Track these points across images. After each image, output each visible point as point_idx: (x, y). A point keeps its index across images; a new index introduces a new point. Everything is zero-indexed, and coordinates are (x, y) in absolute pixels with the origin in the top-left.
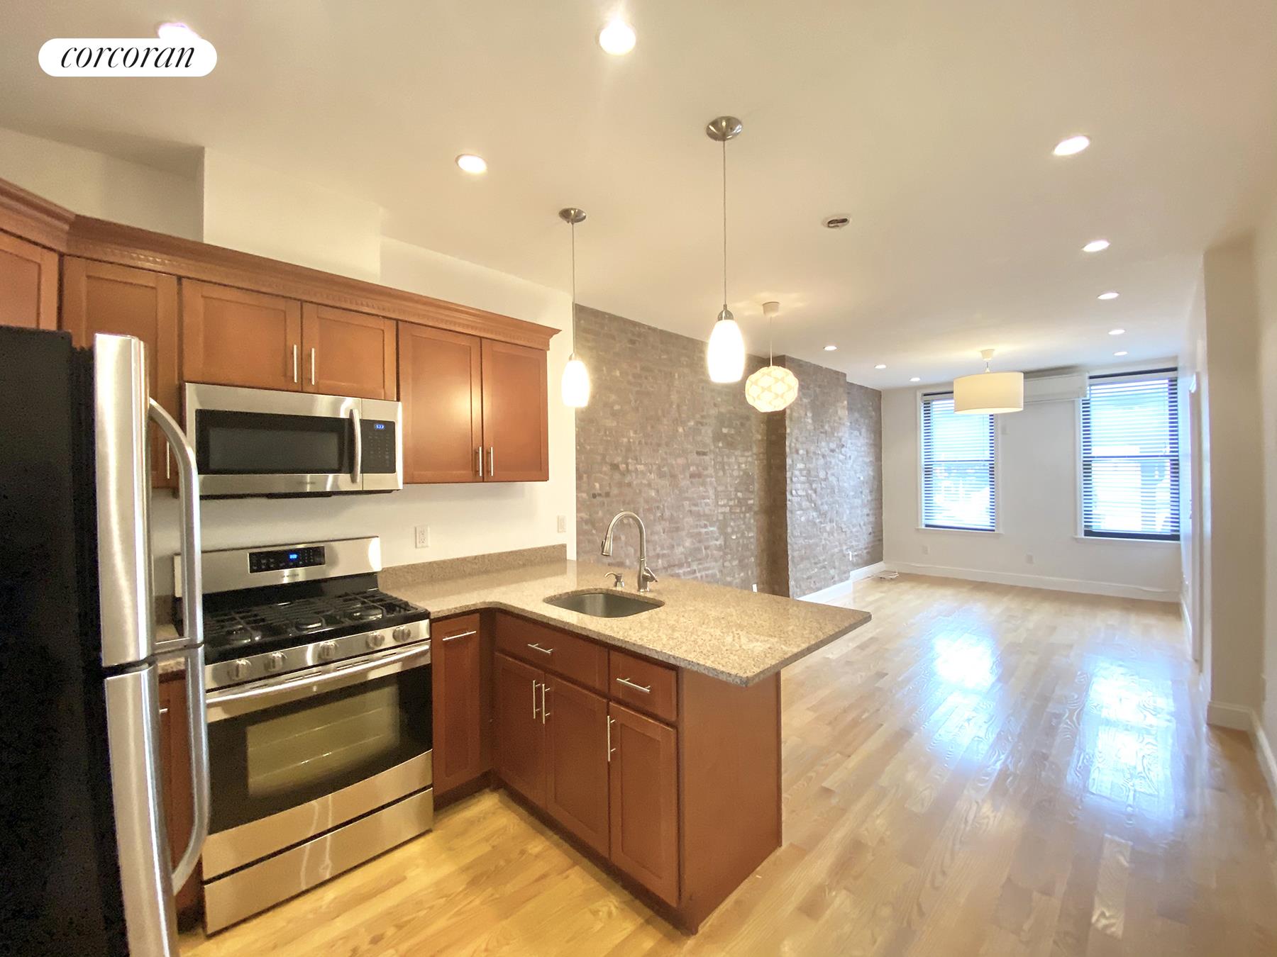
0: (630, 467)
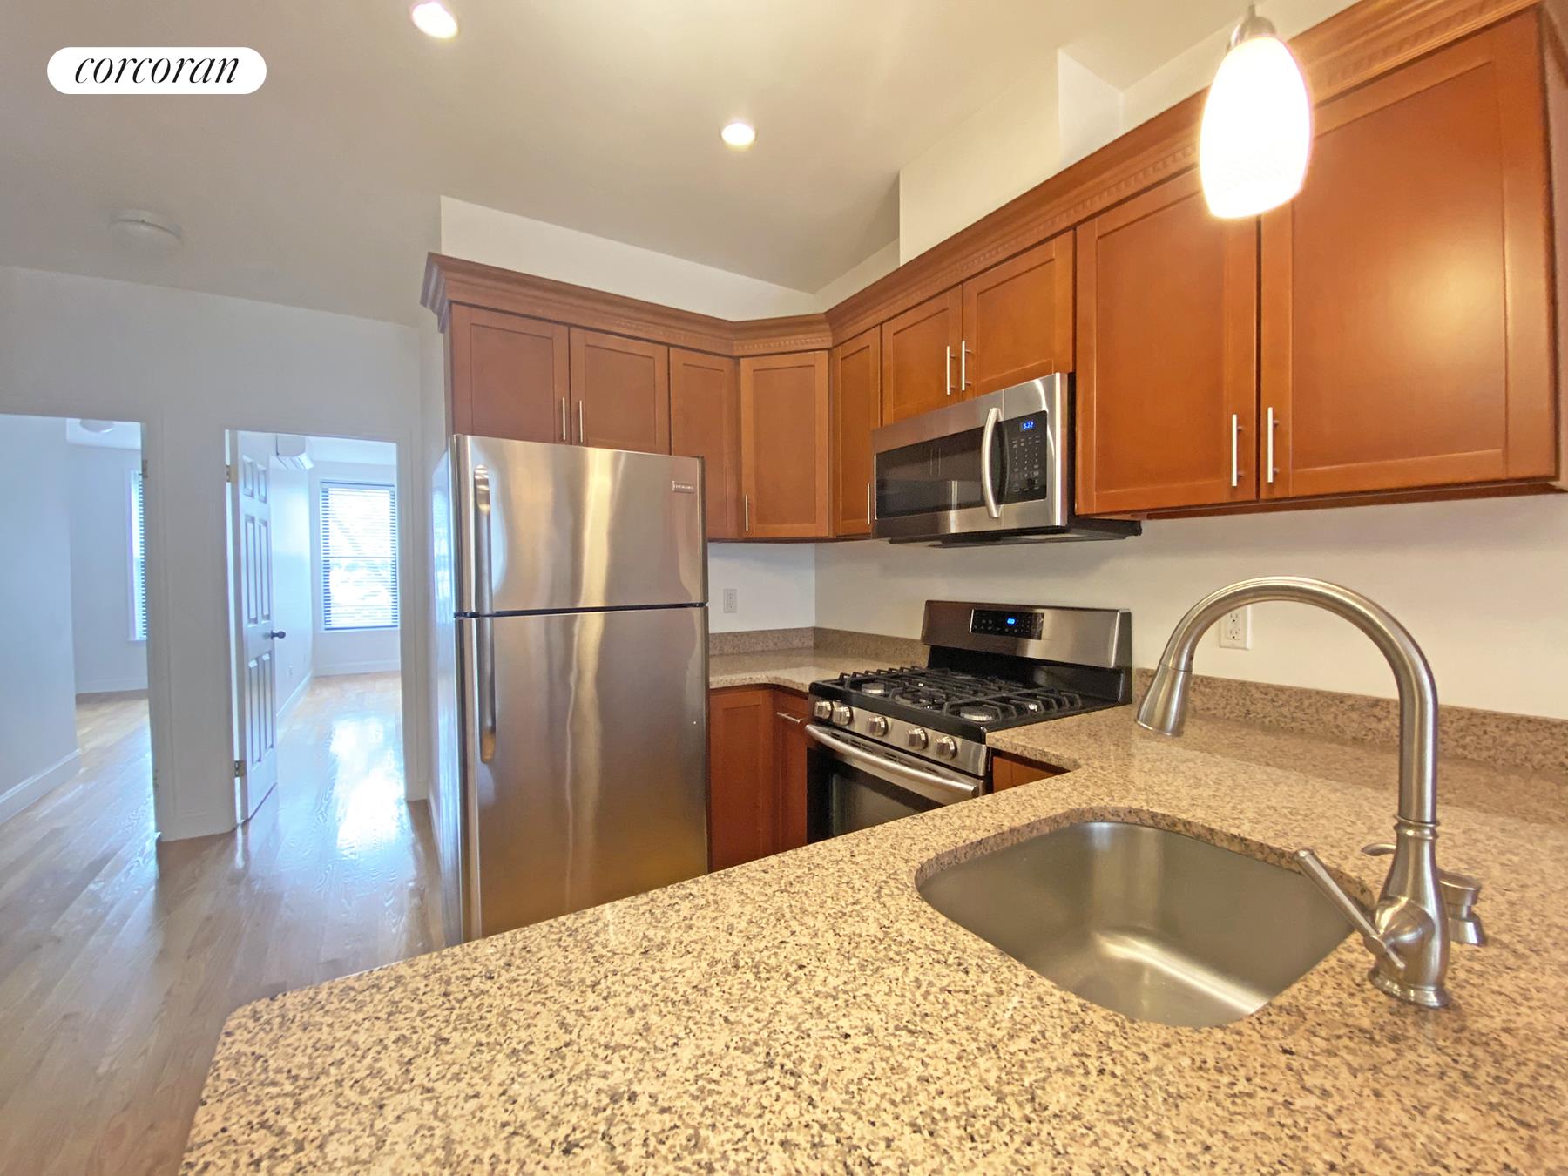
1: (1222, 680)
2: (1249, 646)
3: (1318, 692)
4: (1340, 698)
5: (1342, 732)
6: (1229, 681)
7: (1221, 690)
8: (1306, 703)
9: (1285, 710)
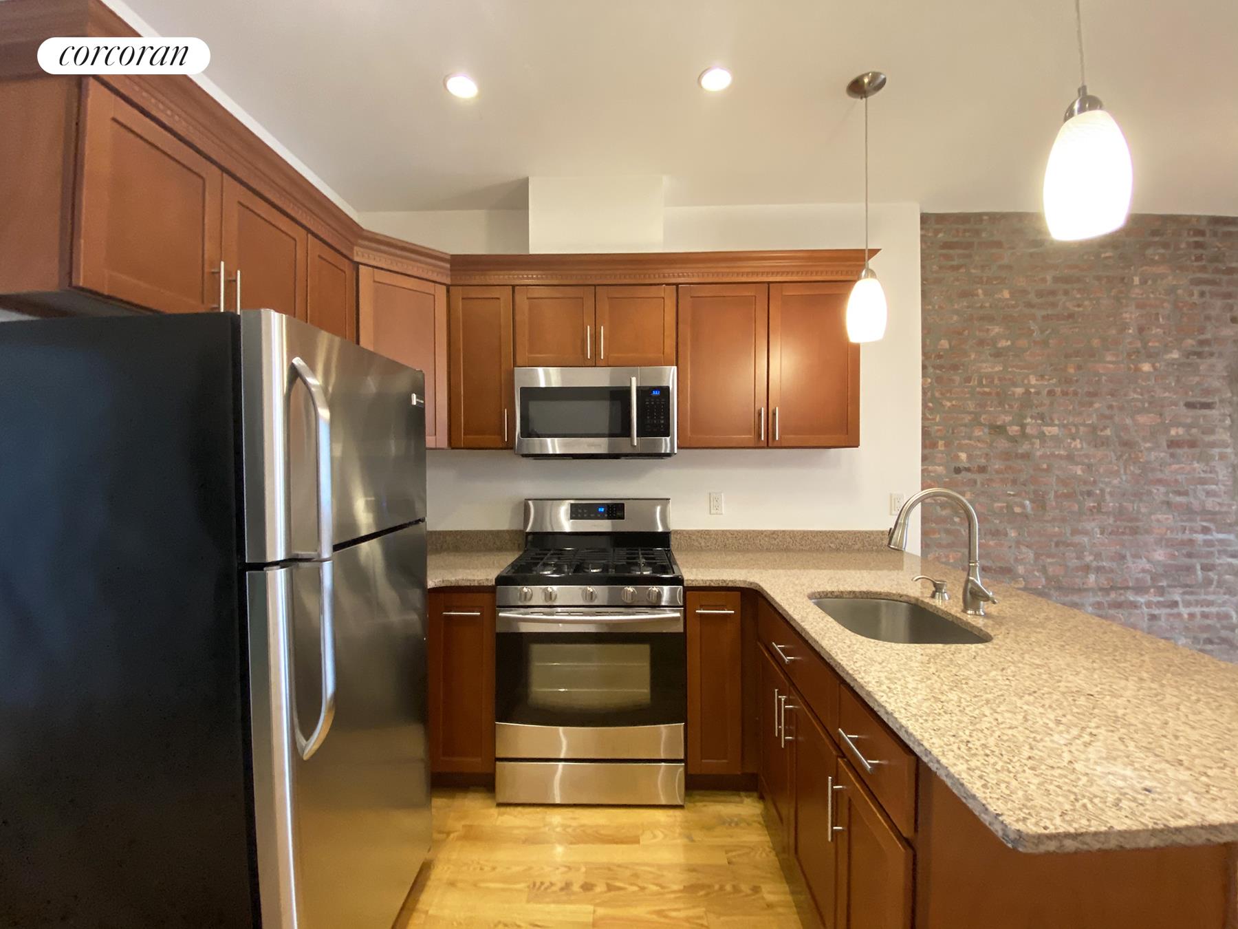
0: (1028, 430)
1: (714, 531)
2: (723, 512)
3: (753, 531)
4: (762, 532)
5: (762, 547)
6: (717, 531)
7: (713, 536)
8: (749, 536)
9: (741, 541)
